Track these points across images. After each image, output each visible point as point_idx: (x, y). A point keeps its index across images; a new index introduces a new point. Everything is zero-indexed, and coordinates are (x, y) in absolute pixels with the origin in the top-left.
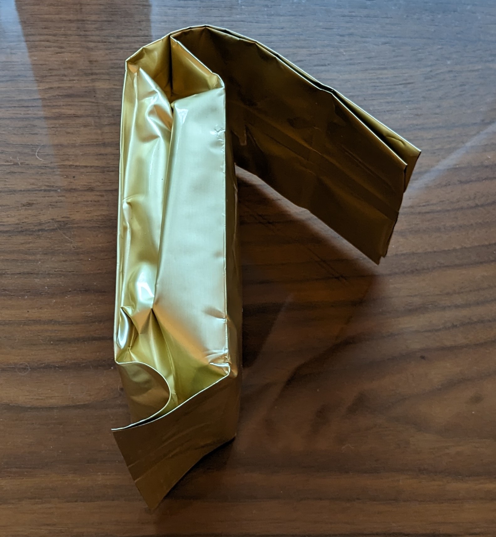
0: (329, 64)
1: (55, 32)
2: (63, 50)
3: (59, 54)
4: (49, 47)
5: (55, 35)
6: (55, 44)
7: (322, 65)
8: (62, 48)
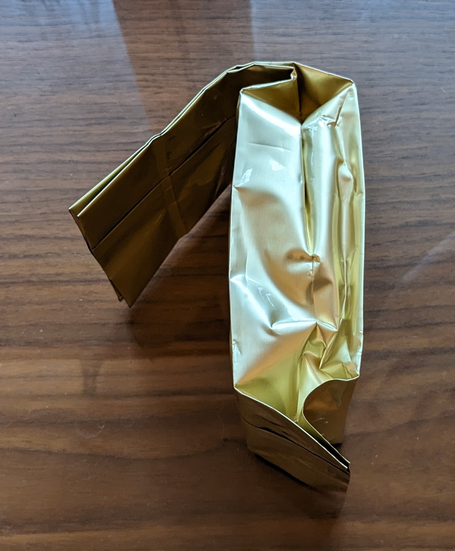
0: (428, 103)
1: (153, 71)
2: (162, 90)
3: (157, 95)
4: (148, 87)
5: (153, 75)
6: (153, 84)
7: (423, 104)
8: (161, 87)
